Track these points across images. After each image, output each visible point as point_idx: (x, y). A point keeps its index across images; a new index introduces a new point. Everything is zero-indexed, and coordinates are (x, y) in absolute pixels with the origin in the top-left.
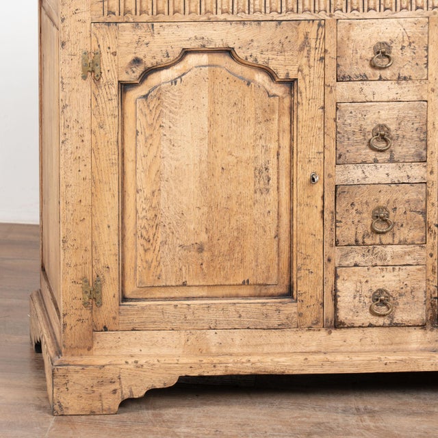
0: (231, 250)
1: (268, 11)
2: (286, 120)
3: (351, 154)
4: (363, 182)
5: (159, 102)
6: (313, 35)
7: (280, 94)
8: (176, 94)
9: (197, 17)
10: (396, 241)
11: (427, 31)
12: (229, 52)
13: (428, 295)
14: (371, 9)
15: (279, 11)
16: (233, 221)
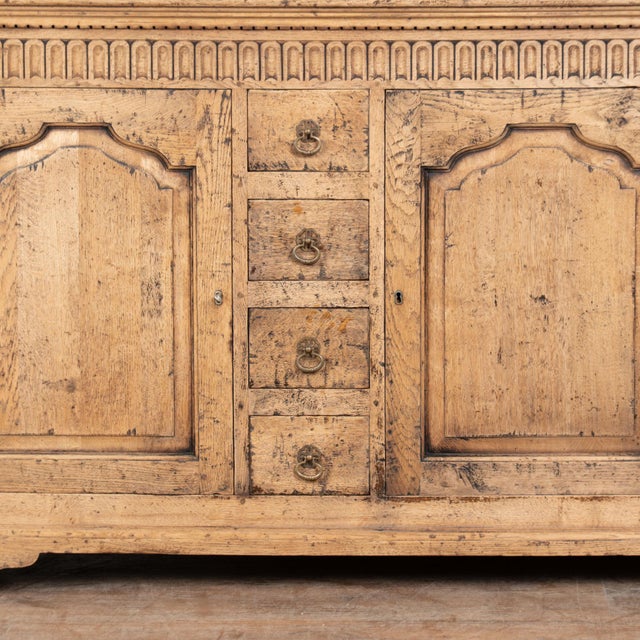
0: (112, 390)
1: (156, 76)
2: (183, 220)
3: (269, 268)
4: (284, 305)
5: (12, 193)
6: (215, 110)
7: (175, 186)
8: (36, 182)
9: (62, 82)
10: (330, 383)
11: (366, 107)
12: (106, 128)
13: (372, 456)
14: (293, 77)
15: (171, 77)
16: (114, 352)
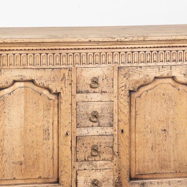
0: (34, 164)
1: (48, 64)
2: (56, 109)
3: (83, 123)
4: (88, 135)
5: (3, 102)
6: (67, 74)
7: (54, 99)
8: (11, 99)
9: (19, 67)
10: (101, 159)
11: (113, 72)
12: (32, 81)
13: (114, 181)
14: (90, 63)
15: (53, 64)
16: (34, 152)
